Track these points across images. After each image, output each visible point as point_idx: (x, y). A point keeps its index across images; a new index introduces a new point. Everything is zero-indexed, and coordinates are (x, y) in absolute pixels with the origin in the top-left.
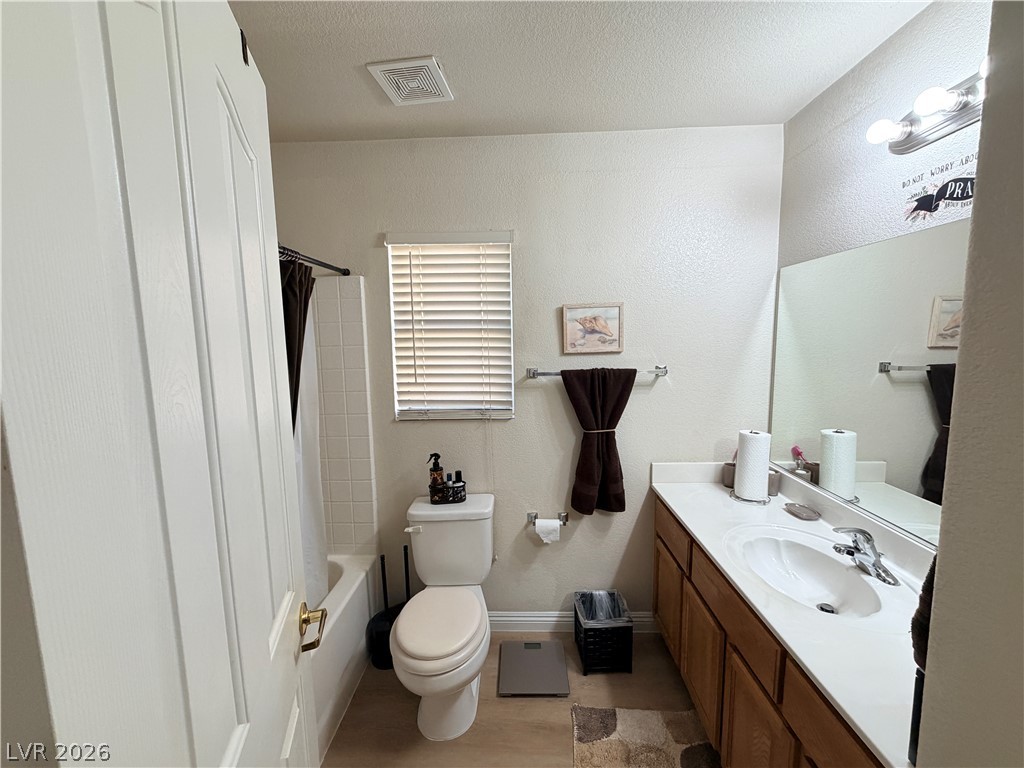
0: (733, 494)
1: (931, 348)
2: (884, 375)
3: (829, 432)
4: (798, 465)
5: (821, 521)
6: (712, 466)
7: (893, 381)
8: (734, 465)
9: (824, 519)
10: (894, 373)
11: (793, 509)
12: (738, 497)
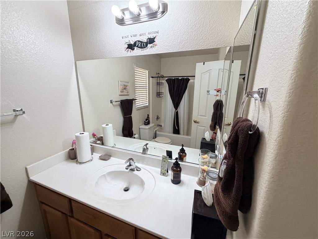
0: (77, 162)
1: (120, 95)
2: (111, 104)
3: (104, 126)
4: (96, 139)
5: (112, 158)
6: (63, 153)
7: (114, 106)
8: (73, 149)
9: (112, 157)
10: (114, 103)
11: (102, 158)
12: (80, 163)
